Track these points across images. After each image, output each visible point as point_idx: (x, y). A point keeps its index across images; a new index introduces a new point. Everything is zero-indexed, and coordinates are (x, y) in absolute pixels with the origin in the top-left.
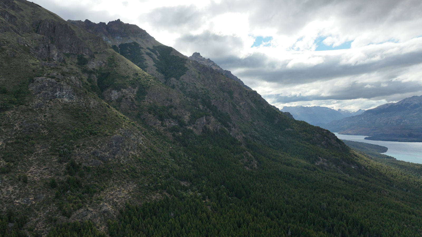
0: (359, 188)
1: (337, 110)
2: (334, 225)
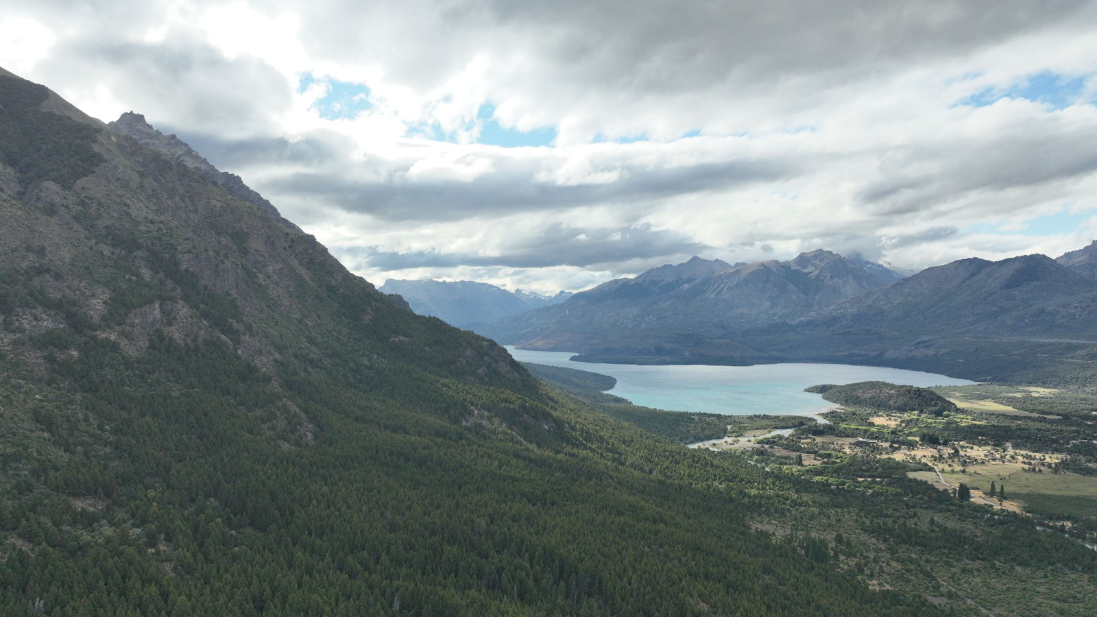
0: (557, 474)
1: (514, 292)
2: (503, 569)
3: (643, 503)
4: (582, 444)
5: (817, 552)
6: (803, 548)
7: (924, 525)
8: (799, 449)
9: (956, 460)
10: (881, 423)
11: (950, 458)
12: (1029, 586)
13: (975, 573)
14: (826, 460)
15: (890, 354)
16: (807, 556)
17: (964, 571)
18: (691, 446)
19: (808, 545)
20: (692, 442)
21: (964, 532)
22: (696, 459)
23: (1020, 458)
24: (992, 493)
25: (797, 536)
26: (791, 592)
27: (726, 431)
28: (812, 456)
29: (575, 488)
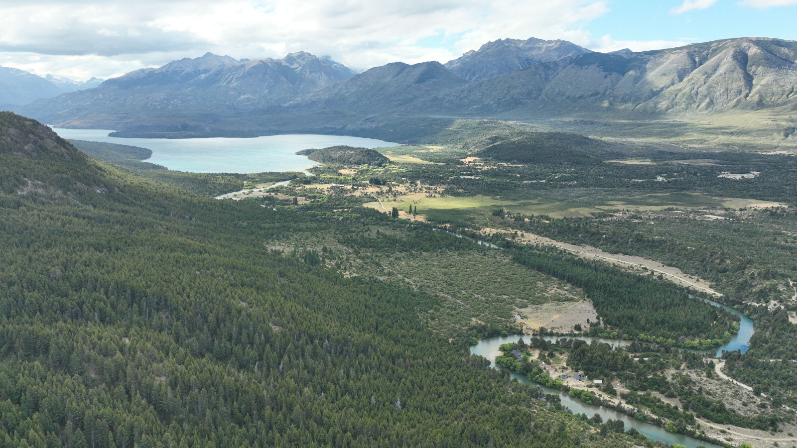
0: (116, 227)
1: (45, 77)
3: (190, 241)
4: (132, 203)
5: (312, 259)
6: (303, 258)
7: (374, 235)
8: (295, 194)
9: (390, 193)
10: (345, 173)
11: (387, 192)
12: (429, 262)
13: (402, 259)
14: (313, 200)
15: (350, 127)
16: (306, 263)
17: (396, 259)
18: (218, 198)
19: (306, 256)
20: (218, 195)
21: (396, 236)
22: (224, 207)
23: (424, 190)
24: (410, 212)
25: (298, 251)
26: (299, 286)
27: (243, 185)
28: (304, 198)
29: (134, 235)
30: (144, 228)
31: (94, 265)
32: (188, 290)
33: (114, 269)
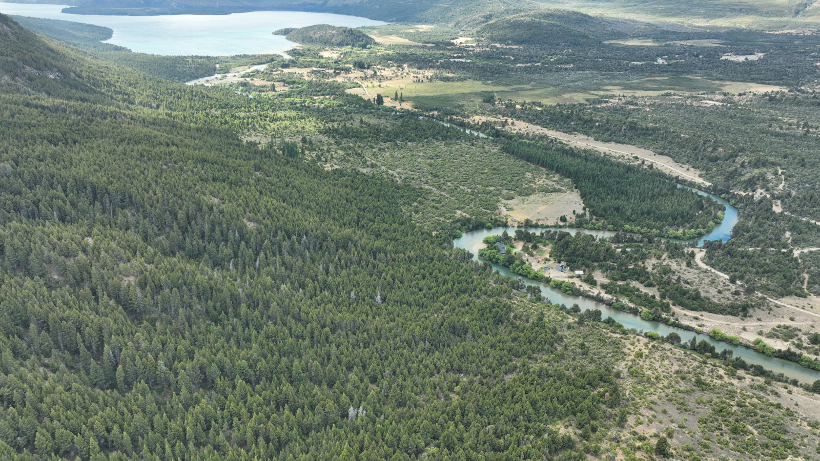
0: (72, 117)
3: (155, 132)
4: (91, 89)
5: (290, 151)
6: (280, 149)
7: (357, 125)
8: (272, 79)
9: (375, 78)
10: (327, 56)
11: (371, 77)
13: (386, 150)
14: (291, 86)
15: (332, 3)
16: (284, 154)
17: (380, 150)
19: (284, 147)
20: (189, 80)
21: (380, 126)
22: (194, 94)
23: (412, 74)
24: (396, 99)
25: (275, 142)
26: (275, 180)
27: (215, 69)
28: (282, 84)
29: (92, 127)
30: (105, 118)
31: (49, 159)
32: (154, 185)
33: (71, 164)
